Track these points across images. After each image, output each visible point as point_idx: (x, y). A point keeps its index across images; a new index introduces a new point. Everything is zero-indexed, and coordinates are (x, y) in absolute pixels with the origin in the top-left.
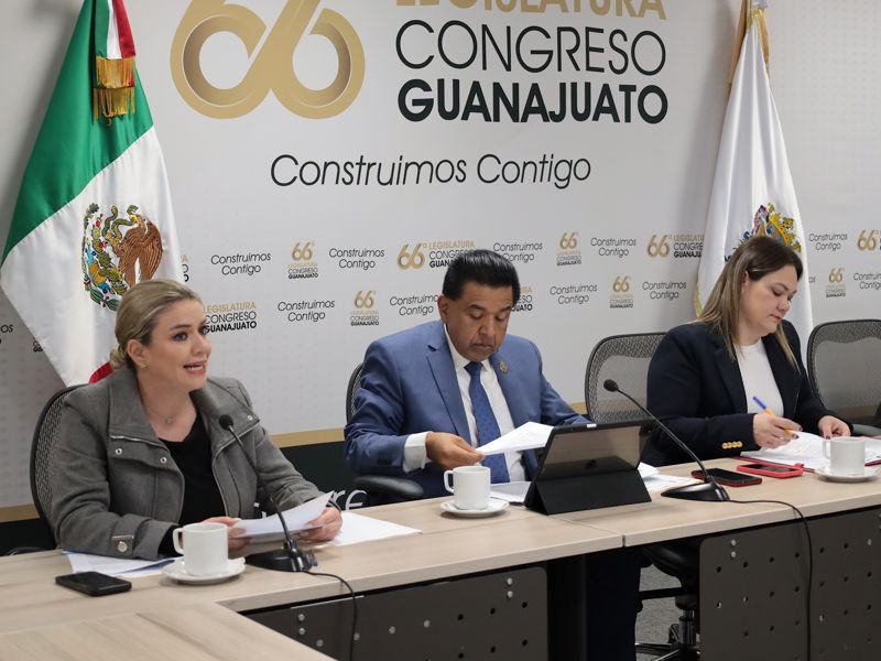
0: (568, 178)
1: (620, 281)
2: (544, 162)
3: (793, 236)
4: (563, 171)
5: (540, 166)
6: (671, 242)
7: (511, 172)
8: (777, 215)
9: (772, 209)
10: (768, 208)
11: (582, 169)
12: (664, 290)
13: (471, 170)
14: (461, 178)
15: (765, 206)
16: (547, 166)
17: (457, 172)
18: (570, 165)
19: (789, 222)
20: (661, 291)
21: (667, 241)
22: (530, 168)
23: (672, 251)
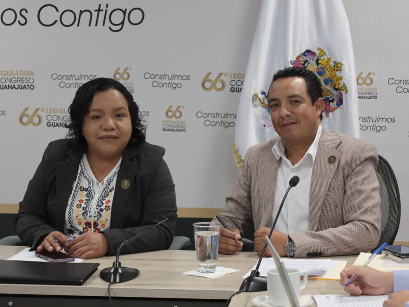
0: (123, 23)
1: (173, 109)
2: (99, 10)
3: (341, 78)
4: (117, 17)
5: (95, 14)
6: (227, 80)
7: (68, 18)
8: (329, 59)
9: (323, 53)
10: (317, 52)
11: (136, 17)
12: (220, 120)
13: (32, 16)
14: (23, 21)
15: (314, 50)
16: (102, 14)
17: (19, 18)
18: (124, 13)
19: (338, 66)
20: (216, 120)
21: (222, 77)
22: (86, 16)
23: (228, 87)
